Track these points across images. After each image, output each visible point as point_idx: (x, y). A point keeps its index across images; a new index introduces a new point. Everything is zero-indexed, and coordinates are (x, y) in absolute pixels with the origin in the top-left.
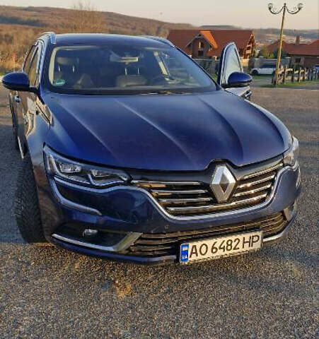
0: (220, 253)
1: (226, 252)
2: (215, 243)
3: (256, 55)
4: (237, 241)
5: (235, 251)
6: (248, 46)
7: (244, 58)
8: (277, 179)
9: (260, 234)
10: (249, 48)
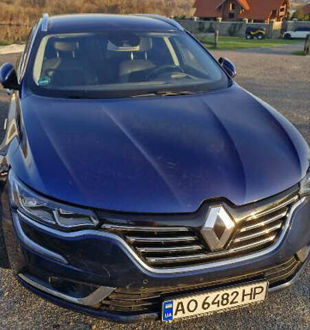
0: (213, 308)
1: (221, 307)
2: (207, 298)
3: (291, 16)
4: (235, 294)
5: (233, 305)
6: (282, 7)
7: (277, 21)
8: (289, 216)
9: (264, 285)
10: (282, 10)
